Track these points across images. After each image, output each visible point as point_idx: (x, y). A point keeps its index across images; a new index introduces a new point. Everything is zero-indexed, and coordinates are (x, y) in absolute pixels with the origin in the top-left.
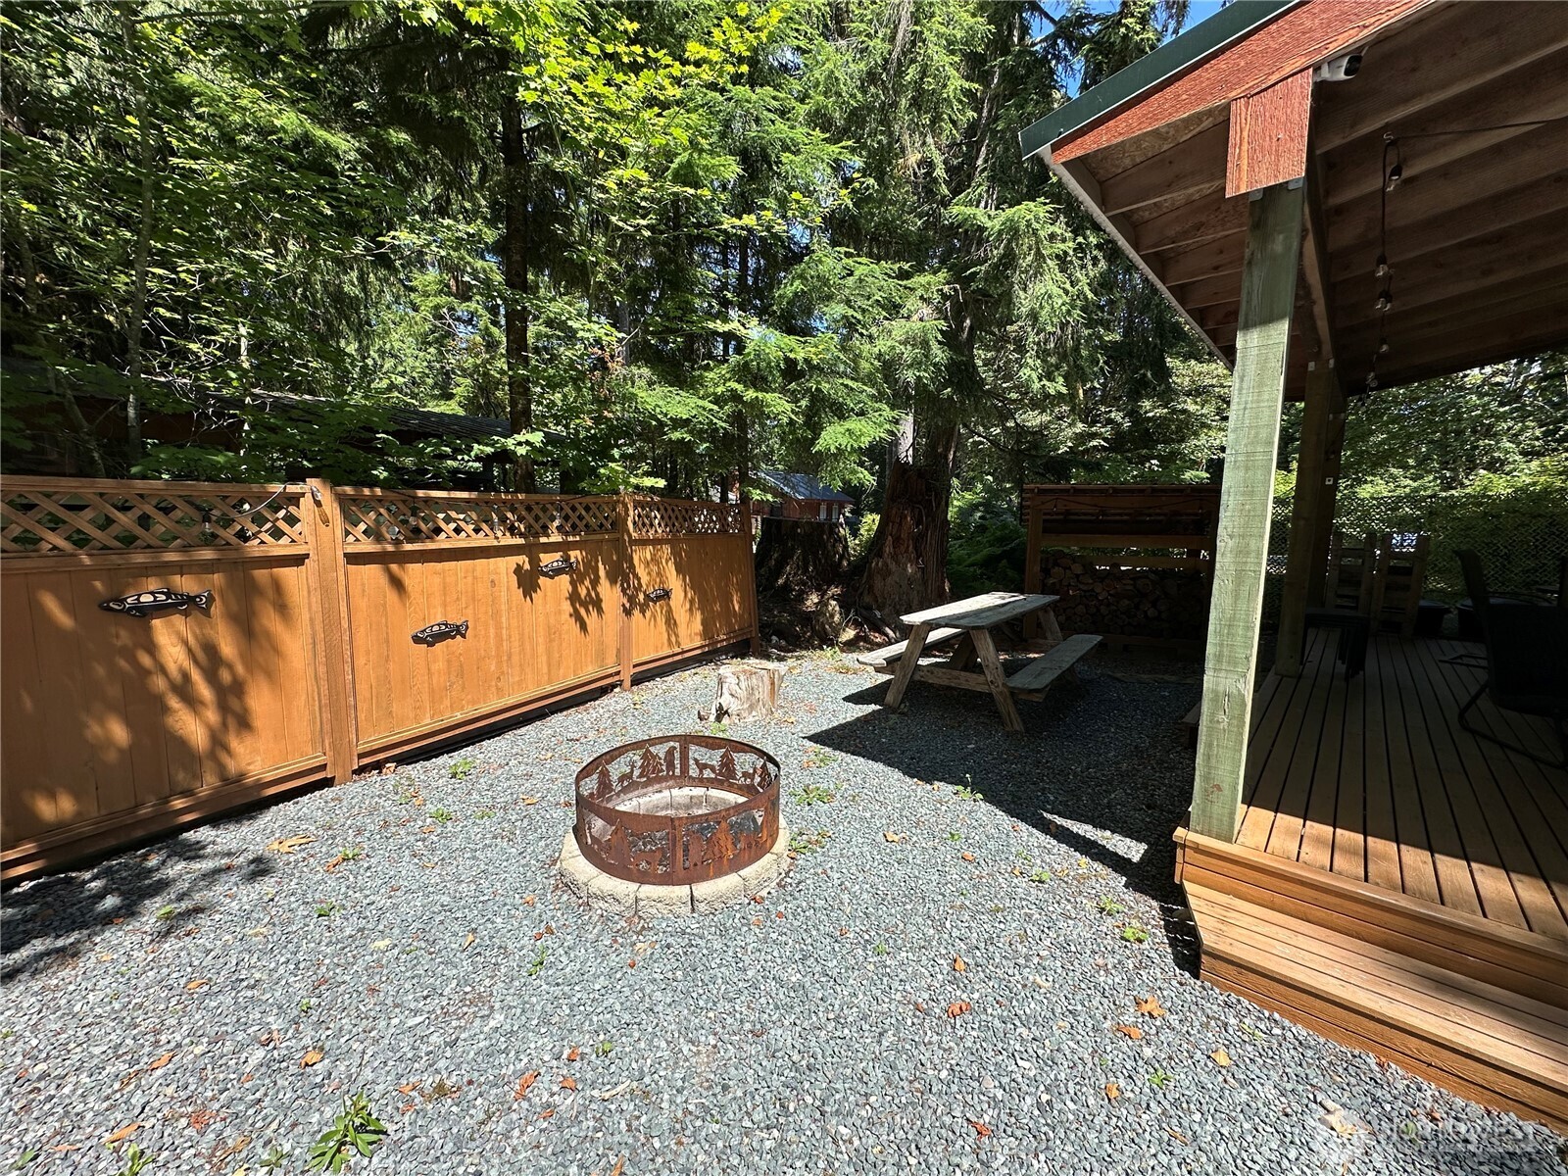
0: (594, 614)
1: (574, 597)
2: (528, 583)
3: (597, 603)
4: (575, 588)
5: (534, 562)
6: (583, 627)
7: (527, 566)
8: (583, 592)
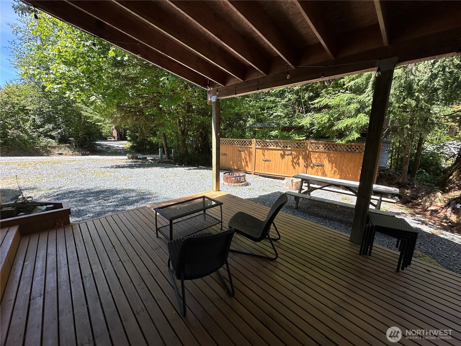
0: (297, 166)
1: (293, 161)
2: (283, 156)
3: (299, 164)
4: (293, 160)
5: (284, 153)
6: (294, 168)
7: (283, 154)
8: (295, 161)
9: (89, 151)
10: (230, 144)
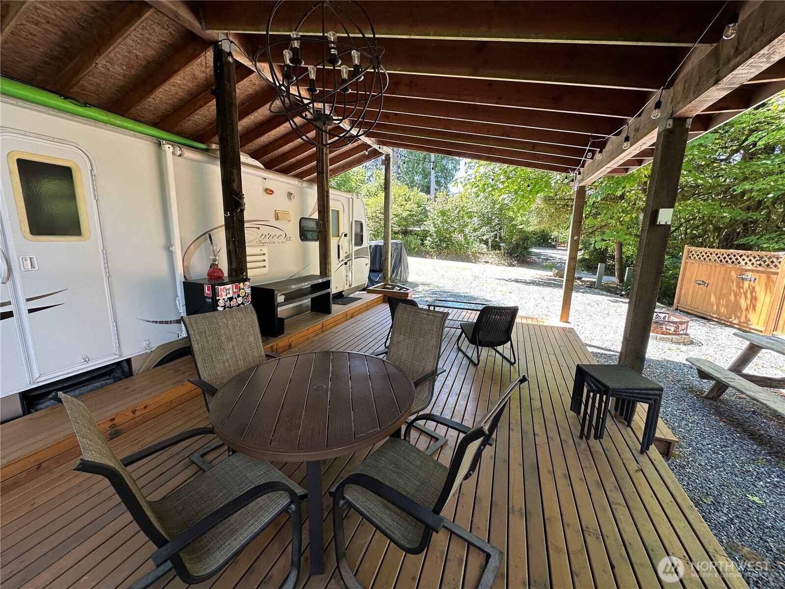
9: (518, 261)
10: (721, 261)
